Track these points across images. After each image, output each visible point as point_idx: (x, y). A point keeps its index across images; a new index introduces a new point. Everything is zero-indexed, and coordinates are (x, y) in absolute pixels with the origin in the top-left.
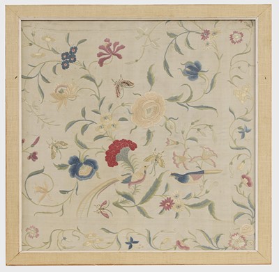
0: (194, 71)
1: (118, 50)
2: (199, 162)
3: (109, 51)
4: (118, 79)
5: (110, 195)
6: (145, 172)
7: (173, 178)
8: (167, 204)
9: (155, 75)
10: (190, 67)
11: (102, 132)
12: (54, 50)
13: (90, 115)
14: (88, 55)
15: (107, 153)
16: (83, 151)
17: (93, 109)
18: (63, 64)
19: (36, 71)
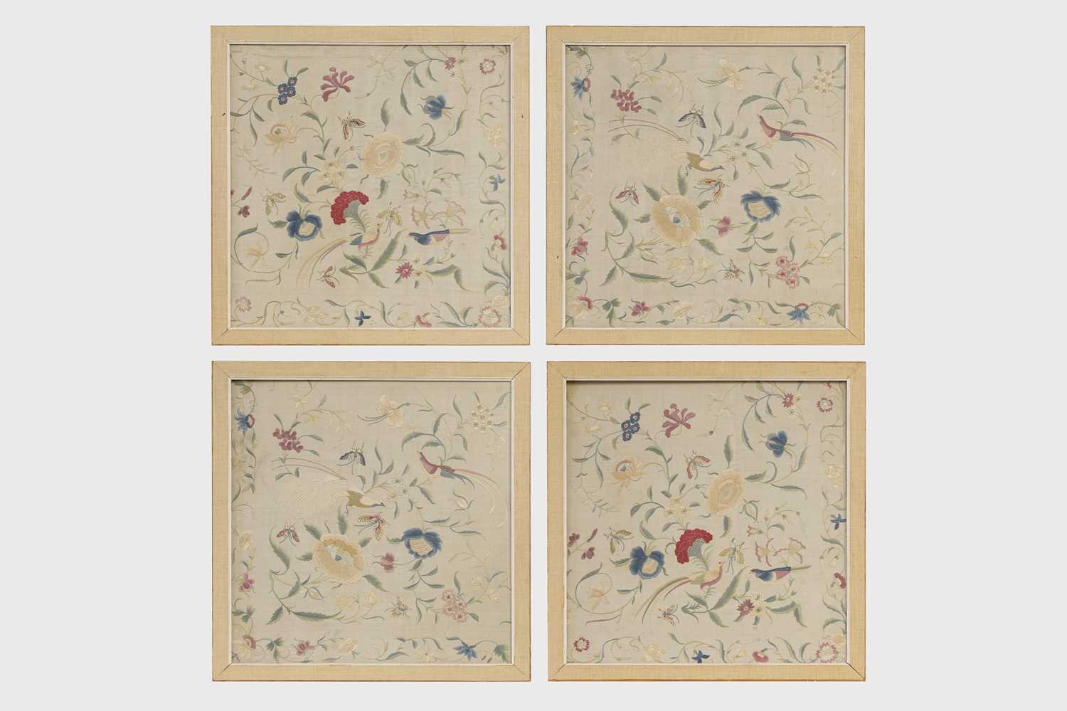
0: (436, 107)
1: (346, 81)
2: (444, 219)
3: (335, 83)
4: (345, 116)
5: (337, 259)
6: (378, 231)
7: (412, 239)
8: (405, 271)
9: (390, 112)
10: (432, 103)
11: (327, 181)
12: (269, 82)
13: (312, 161)
14: (309, 87)
15: (333, 207)
16: (303, 205)
17: (316, 154)
18: (279, 98)
19: (248, 106)
